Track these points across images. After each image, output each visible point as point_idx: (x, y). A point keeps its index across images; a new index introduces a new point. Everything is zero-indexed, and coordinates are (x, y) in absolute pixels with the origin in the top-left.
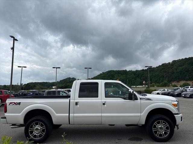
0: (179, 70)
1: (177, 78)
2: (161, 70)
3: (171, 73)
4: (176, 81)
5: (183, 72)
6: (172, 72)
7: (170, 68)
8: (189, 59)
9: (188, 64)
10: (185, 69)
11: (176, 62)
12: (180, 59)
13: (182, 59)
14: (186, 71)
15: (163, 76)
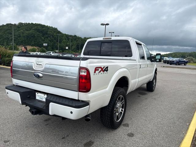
0: (26, 34)
1: (24, 42)
2: (6, 31)
3: (17, 36)
4: (22, 46)
5: (29, 37)
6: (19, 35)
7: (16, 31)
8: (36, 25)
9: (34, 30)
10: (31, 35)
11: (23, 25)
12: (27, 23)
13: (29, 23)
14: (32, 37)
15: (8, 38)
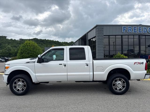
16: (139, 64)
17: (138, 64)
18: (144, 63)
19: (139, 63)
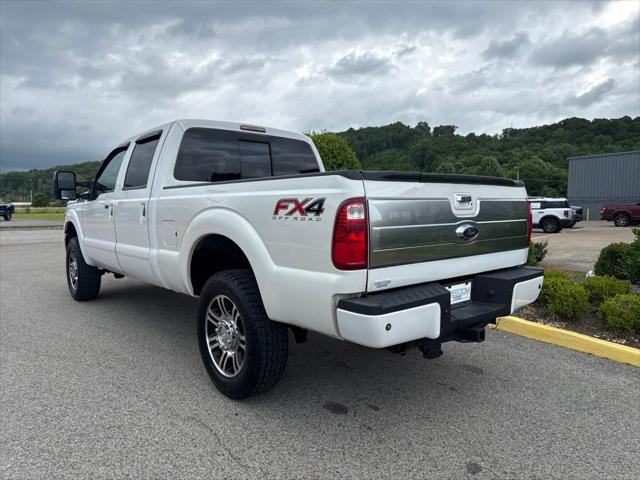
16: (297, 214)
17: (291, 213)
18: (324, 206)
19: (299, 207)
